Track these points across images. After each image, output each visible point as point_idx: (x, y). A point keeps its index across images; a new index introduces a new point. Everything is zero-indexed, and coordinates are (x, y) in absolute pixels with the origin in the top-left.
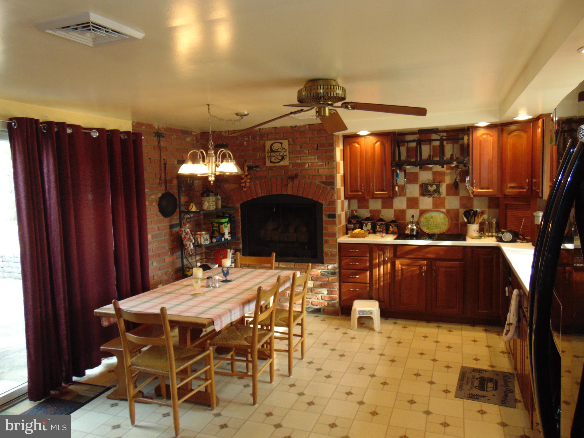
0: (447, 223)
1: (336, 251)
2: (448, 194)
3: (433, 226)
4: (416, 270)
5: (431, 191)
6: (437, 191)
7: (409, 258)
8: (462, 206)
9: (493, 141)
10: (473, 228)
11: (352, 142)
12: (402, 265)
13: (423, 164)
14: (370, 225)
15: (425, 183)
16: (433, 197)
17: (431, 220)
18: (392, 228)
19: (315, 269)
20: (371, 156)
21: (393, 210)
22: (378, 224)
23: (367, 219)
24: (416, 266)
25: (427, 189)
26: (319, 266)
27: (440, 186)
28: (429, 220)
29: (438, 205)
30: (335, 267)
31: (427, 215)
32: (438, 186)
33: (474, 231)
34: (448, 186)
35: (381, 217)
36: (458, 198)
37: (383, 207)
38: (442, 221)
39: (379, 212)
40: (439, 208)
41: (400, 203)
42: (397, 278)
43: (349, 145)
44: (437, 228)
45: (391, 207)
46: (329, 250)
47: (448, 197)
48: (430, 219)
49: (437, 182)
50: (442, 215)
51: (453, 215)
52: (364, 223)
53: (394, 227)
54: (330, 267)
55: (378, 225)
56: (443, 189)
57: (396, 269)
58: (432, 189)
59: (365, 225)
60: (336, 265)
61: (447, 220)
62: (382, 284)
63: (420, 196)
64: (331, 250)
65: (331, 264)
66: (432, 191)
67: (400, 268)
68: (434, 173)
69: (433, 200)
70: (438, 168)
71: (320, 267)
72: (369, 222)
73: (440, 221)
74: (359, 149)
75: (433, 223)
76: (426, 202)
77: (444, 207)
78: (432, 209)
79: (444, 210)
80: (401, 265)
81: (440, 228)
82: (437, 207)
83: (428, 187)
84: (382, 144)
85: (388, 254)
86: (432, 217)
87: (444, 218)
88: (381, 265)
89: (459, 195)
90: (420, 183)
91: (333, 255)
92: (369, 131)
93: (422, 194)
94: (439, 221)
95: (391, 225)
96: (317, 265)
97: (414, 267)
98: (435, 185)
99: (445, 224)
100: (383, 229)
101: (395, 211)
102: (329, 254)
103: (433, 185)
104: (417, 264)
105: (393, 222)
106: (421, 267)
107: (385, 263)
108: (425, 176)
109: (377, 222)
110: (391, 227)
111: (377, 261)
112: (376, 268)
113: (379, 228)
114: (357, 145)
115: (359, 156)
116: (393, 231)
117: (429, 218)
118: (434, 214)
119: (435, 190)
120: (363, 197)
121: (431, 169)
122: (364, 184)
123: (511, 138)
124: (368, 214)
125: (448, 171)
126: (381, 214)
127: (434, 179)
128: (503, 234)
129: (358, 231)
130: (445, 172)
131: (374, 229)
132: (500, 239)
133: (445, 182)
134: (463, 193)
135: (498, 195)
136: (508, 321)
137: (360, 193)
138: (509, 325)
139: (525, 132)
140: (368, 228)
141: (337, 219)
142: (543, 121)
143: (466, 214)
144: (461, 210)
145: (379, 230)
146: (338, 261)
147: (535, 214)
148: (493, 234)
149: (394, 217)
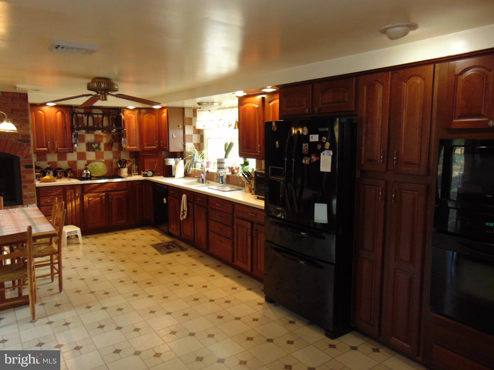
0: (105, 168)
1: (34, 193)
2: (105, 150)
3: (97, 171)
4: (98, 200)
6: (98, 148)
7: (94, 192)
8: (115, 158)
9: (135, 118)
10: (124, 171)
11: (36, 110)
12: (89, 197)
13: (90, 130)
15: (90, 142)
16: (96, 152)
18: (70, 174)
20: (54, 121)
21: (67, 161)
22: (59, 172)
23: (48, 169)
25: (92, 146)
27: (100, 144)
28: (94, 168)
29: (99, 157)
31: (92, 164)
32: (99, 145)
33: (126, 172)
34: (105, 144)
35: (60, 167)
36: (112, 152)
37: (59, 159)
38: (103, 167)
39: (55, 163)
40: (100, 159)
41: (72, 157)
42: (85, 208)
43: (34, 112)
44: (99, 172)
45: (65, 159)
46: (28, 193)
47: (105, 152)
48: (94, 167)
49: (98, 141)
50: (102, 164)
51: (109, 163)
52: (47, 172)
53: (71, 174)
55: (58, 173)
56: (102, 146)
57: (85, 201)
58: (95, 146)
59: (47, 173)
60: (35, 205)
61: (105, 166)
62: (74, 213)
63: (86, 151)
64: (30, 193)
65: (30, 204)
66: (95, 147)
67: (87, 200)
68: (96, 136)
69: (96, 154)
70: (99, 132)
72: (51, 171)
74: (43, 116)
75: (97, 169)
76: (91, 156)
77: (103, 159)
78: (95, 160)
80: (88, 198)
81: (101, 172)
82: (99, 159)
83: (92, 145)
84: (63, 113)
85: (78, 192)
86: (95, 165)
88: (73, 200)
89: (112, 150)
90: (86, 142)
91: (32, 197)
93: (88, 150)
94: (100, 167)
95: (68, 172)
96: (18, 207)
97: (97, 198)
98: (97, 143)
99: (104, 170)
100: (62, 175)
101: (69, 162)
102: (28, 196)
103: (95, 144)
104: (99, 196)
105: (69, 170)
106: (101, 197)
107: (76, 197)
108: (90, 138)
109: (57, 171)
110: (69, 173)
111: (70, 197)
112: (69, 202)
113: (59, 175)
114: (41, 112)
115: (43, 120)
116: (70, 176)
117: (94, 166)
118: (97, 163)
120: (48, 152)
121: (93, 133)
122: (49, 142)
123: (146, 117)
124: (49, 165)
125: (105, 135)
126: (58, 165)
127: (95, 140)
128: (147, 172)
129: (48, 178)
130: (102, 135)
131: (55, 175)
132: (146, 175)
133: (103, 142)
134: (115, 149)
135: (139, 150)
136: (182, 210)
137: (46, 149)
138: (183, 212)
139: (154, 114)
140: (50, 175)
141: (34, 169)
142: (167, 110)
143: (120, 162)
144: (114, 160)
145: (59, 176)
146: (36, 201)
147: (165, 160)
148: (137, 173)
149: (69, 166)
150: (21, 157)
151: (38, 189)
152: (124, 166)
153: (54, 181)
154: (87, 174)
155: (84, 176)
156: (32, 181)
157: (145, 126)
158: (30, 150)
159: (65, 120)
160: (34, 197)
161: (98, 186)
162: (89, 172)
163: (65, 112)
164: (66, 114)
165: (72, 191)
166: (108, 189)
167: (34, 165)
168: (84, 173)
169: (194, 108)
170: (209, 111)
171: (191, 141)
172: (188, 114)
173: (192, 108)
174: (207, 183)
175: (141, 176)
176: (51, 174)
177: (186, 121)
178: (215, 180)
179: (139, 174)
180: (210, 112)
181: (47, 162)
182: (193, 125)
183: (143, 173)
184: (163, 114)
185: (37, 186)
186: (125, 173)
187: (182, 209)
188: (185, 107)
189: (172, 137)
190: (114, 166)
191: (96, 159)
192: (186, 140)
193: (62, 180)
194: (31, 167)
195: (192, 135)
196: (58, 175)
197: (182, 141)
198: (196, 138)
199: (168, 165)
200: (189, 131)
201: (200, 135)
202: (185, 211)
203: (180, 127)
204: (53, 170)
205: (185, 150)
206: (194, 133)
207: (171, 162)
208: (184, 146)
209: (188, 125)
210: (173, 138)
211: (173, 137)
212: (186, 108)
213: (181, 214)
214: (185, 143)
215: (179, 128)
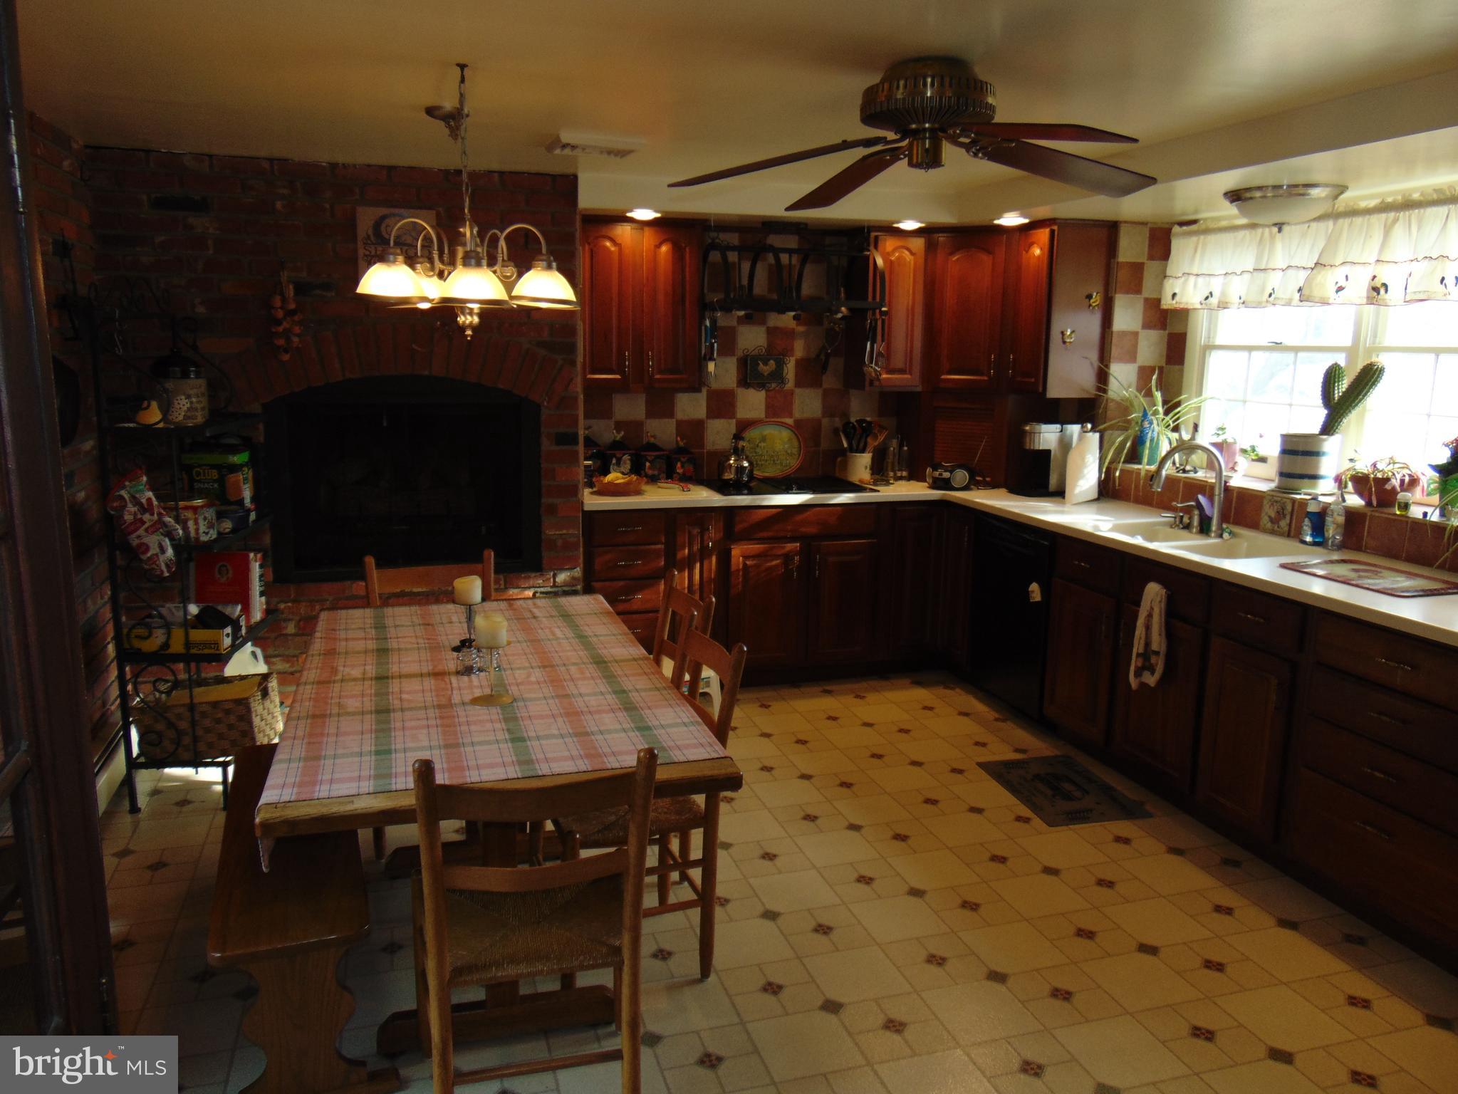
0: (795, 451)
1: (575, 532)
2: (798, 384)
3: (766, 461)
4: (776, 566)
5: (764, 376)
6: (778, 376)
7: (759, 539)
8: (828, 411)
9: (915, 264)
10: (861, 465)
11: (597, 238)
12: (746, 557)
13: (756, 310)
14: (628, 462)
15: (753, 353)
16: (767, 391)
17: (762, 444)
18: (682, 467)
19: (518, 587)
20: (648, 279)
21: (674, 420)
22: (649, 458)
23: (617, 446)
24: (777, 557)
25: (757, 369)
26: (529, 577)
27: (784, 363)
28: (758, 446)
29: (776, 409)
30: (573, 578)
31: (752, 434)
32: (780, 364)
33: (866, 467)
34: (798, 363)
35: (652, 440)
36: (820, 391)
37: (650, 414)
38: (786, 447)
39: (638, 425)
40: (779, 417)
41: (691, 406)
42: (734, 591)
43: (589, 244)
44: (774, 463)
45: (671, 414)
46: (557, 533)
47: (798, 391)
48: (760, 442)
49: (776, 352)
50: (786, 434)
51: (806, 431)
52: (614, 456)
53: (686, 465)
54: (562, 577)
55: (647, 460)
56: (790, 369)
57: (733, 568)
58: (765, 369)
59: (614, 461)
60: (578, 572)
61: (796, 443)
63: (738, 386)
64: (564, 532)
65: (562, 569)
66: (766, 374)
67: (741, 566)
68: (772, 332)
69: (767, 397)
70: (785, 319)
71: (531, 582)
72: (624, 454)
73: (781, 447)
74: (616, 257)
75: (767, 452)
76: (752, 403)
77: (790, 415)
78: (765, 420)
79: (790, 421)
80: (743, 557)
81: (781, 464)
82: (775, 415)
83: (758, 365)
84: (677, 250)
85: (714, 533)
86: (764, 439)
87: (790, 440)
88: (695, 563)
89: (821, 386)
90: (740, 353)
91: (568, 546)
92: (656, 211)
93: (744, 382)
94: (779, 446)
95: (679, 460)
96: (525, 578)
97: (772, 560)
98: (775, 360)
99: (791, 455)
100: (660, 470)
101: (680, 424)
102: (560, 543)
103: (769, 360)
104: (780, 552)
105: (680, 451)
106: (787, 557)
107: (704, 554)
108: (752, 338)
109: (645, 453)
110: (679, 465)
111: (687, 551)
112: (682, 569)
113: (650, 468)
114: (608, 244)
115: (615, 275)
116: (684, 474)
117: (758, 441)
118: (769, 431)
119: (772, 372)
120: (622, 387)
121: (763, 322)
122: (629, 354)
123: (955, 264)
124: (618, 432)
125: (801, 329)
126: (648, 432)
127: (771, 345)
128: (951, 472)
129: (617, 479)
130: (794, 329)
131: (637, 469)
132: (944, 484)
133: (793, 356)
134: (830, 381)
135: (919, 389)
136: (1138, 647)
137: (618, 377)
138: (1147, 654)
139: (989, 252)
140: (622, 469)
141: (581, 448)
142: (1052, 232)
143: (849, 429)
144: (825, 421)
145: (650, 472)
146: (581, 561)
147: (1027, 428)
148: (905, 474)
149: (682, 439)
150: (545, 404)
151: (593, 519)
152: (862, 445)
153: (638, 492)
154: (740, 470)
155: (729, 476)
156: (573, 491)
157: (950, 298)
158: (572, 379)
159: (683, 271)
160: (575, 546)
161: (778, 513)
162: (746, 464)
163: (683, 246)
164: (688, 251)
165: (696, 531)
166: (812, 530)
167: (581, 433)
168: (730, 465)
169: (1155, 223)
170: (1275, 229)
171: (1131, 357)
172: (1130, 248)
173: (1149, 226)
174: (1226, 535)
175: (926, 484)
176: (625, 463)
177: (1122, 276)
178: (1265, 521)
179: (916, 475)
180: (1280, 230)
181: (612, 423)
182: (1148, 292)
183: (936, 474)
184: (1027, 252)
185: (586, 508)
186: (863, 469)
187: (1142, 642)
188: (1121, 222)
189: (1061, 340)
190: (825, 444)
191: (766, 417)
192: (1115, 352)
193: (659, 487)
194: (573, 439)
195: (1136, 334)
196: (647, 470)
197: (1094, 356)
198: (1150, 347)
199: (1037, 448)
200: (1127, 317)
201: (1167, 332)
202: (1157, 653)
203: (1092, 301)
204: (630, 450)
205: (1105, 391)
206: (1147, 325)
207: (1048, 436)
208: (1102, 377)
209: (1127, 292)
210: (1064, 342)
211: (1063, 339)
212: (1125, 222)
213: (1134, 663)
214: (1107, 366)
215: (1090, 305)
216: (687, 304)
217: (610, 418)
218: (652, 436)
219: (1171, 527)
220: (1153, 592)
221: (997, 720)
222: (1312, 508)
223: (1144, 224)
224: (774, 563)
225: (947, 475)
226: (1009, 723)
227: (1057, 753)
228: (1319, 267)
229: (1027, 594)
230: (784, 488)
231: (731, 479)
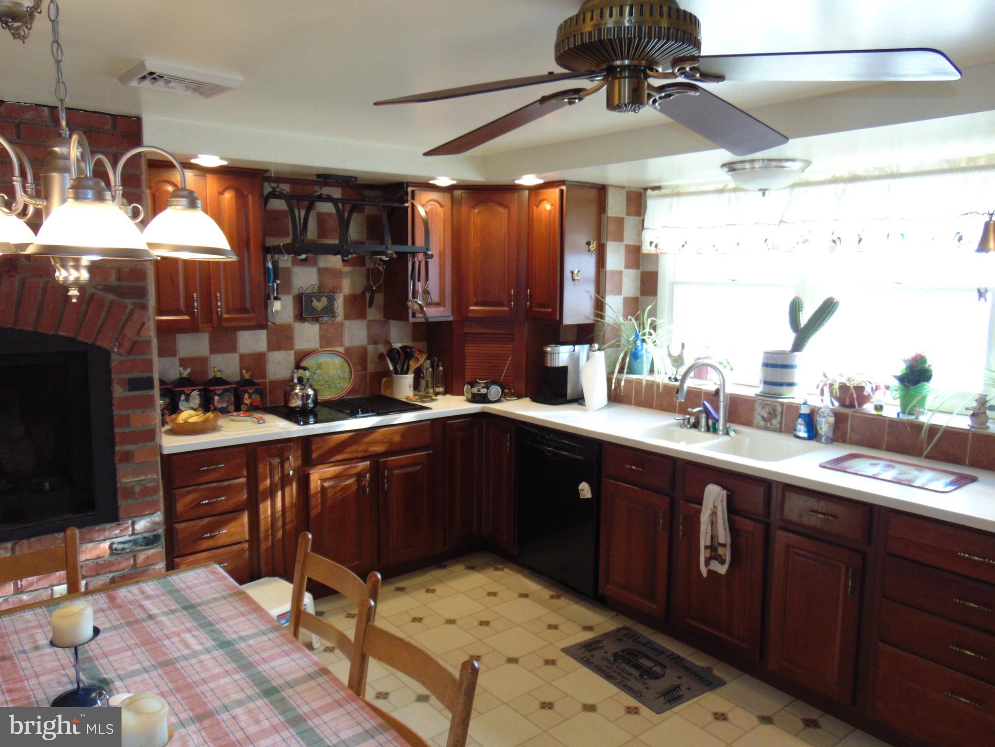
0: (347, 375)
1: (155, 477)
2: (347, 317)
3: (322, 386)
4: (351, 484)
5: (316, 310)
6: (329, 310)
7: (334, 462)
8: (374, 341)
9: (444, 216)
10: (406, 386)
11: (159, 182)
12: (323, 480)
14: (198, 397)
15: (307, 292)
16: (320, 323)
17: (318, 371)
18: (250, 397)
19: (91, 541)
21: (237, 354)
22: (218, 392)
23: (184, 382)
24: (351, 476)
25: (311, 305)
26: (105, 529)
27: (334, 299)
28: (314, 373)
29: (329, 340)
30: (155, 523)
31: (311, 363)
32: (331, 300)
34: (345, 298)
35: (219, 375)
36: (365, 322)
37: (214, 350)
38: (339, 372)
39: (204, 361)
40: (332, 346)
41: (252, 342)
42: (313, 513)
44: (330, 387)
45: (233, 349)
46: (135, 479)
47: (347, 323)
48: (316, 370)
49: (327, 291)
50: (338, 361)
51: (356, 359)
52: (182, 392)
53: (253, 396)
54: (142, 525)
55: (216, 394)
56: (339, 305)
57: (312, 491)
58: (319, 305)
59: (183, 397)
60: (158, 517)
61: (347, 369)
62: (280, 534)
63: (295, 321)
64: (142, 478)
65: (142, 516)
66: (319, 309)
67: (319, 489)
68: (321, 272)
69: (321, 329)
70: (334, 261)
71: (107, 534)
72: (193, 390)
73: (335, 373)
75: (323, 377)
76: (308, 335)
77: (341, 345)
78: (320, 349)
79: (341, 349)
80: (321, 480)
81: (335, 387)
82: (328, 345)
83: (312, 301)
84: (240, 196)
85: (293, 462)
86: (319, 366)
87: (342, 366)
88: (277, 491)
89: (365, 318)
90: (295, 292)
91: (147, 491)
93: (300, 317)
94: (332, 372)
95: (246, 392)
96: (99, 531)
97: (346, 480)
98: (326, 297)
99: (343, 379)
100: (228, 402)
101: (242, 357)
102: (137, 489)
103: (321, 297)
104: (354, 471)
105: (245, 383)
106: (360, 476)
107: (285, 481)
108: (305, 278)
109: (212, 388)
110: (246, 396)
111: (268, 481)
112: (265, 499)
113: (219, 402)
114: (170, 188)
116: (251, 404)
117: (314, 369)
118: (323, 359)
119: (324, 307)
120: (191, 328)
121: (315, 264)
122: (197, 295)
123: (476, 217)
124: (185, 369)
125: (347, 269)
126: (214, 368)
127: (320, 287)
128: (488, 388)
129: (191, 416)
130: (341, 269)
131: (206, 405)
132: (482, 399)
133: (341, 293)
134: (373, 314)
135: (451, 319)
136: (704, 540)
137: (186, 317)
138: (713, 548)
139: (505, 207)
140: (192, 405)
141: (156, 392)
142: (562, 191)
143: (392, 354)
144: (370, 348)
145: (219, 406)
146: (162, 505)
147: (549, 349)
148: (441, 389)
149: (247, 372)
150: (116, 350)
151: (170, 462)
152: (405, 368)
153: (215, 429)
154: (306, 398)
155: (296, 403)
156: (150, 435)
157: (473, 242)
158: (143, 324)
159: (247, 216)
160: (155, 490)
161: (351, 437)
162: (311, 392)
163: (246, 193)
164: (250, 197)
165: (276, 461)
166: (379, 449)
167: (156, 377)
168: (297, 394)
169: (630, 188)
170: (761, 193)
171: (618, 291)
172: (615, 206)
173: (626, 189)
174: (732, 433)
175: (463, 398)
176: (194, 398)
177: (611, 227)
178: (757, 419)
179: (451, 389)
180: (764, 194)
181: (176, 360)
182: (629, 238)
183: (475, 390)
184: (537, 207)
185: (166, 452)
186: (408, 388)
187: (709, 536)
188: (608, 186)
189: (571, 279)
190: (371, 368)
191: (321, 347)
192: (609, 286)
193: (232, 420)
194: (148, 383)
195: (621, 272)
196: (216, 403)
197: (591, 288)
198: (630, 283)
199: (557, 365)
200: (615, 259)
201: (640, 271)
202: (724, 545)
203: (591, 246)
204: (197, 385)
205: (602, 317)
206: (627, 266)
207: (562, 355)
208: (599, 306)
209: (615, 240)
210: (573, 280)
211: (572, 277)
212: (612, 186)
213: (703, 555)
214: (603, 298)
215: (589, 250)
216: (252, 248)
217: (174, 355)
218: (219, 371)
219: (681, 426)
220: (714, 495)
221: (552, 597)
222: (804, 410)
223: (623, 187)
224: (348, 482)
225: (484, 391)
226: (562, 598)
227: (620, 626)
228: (783, 224)
229: (577, 492)
230: (348, 411)
231: (297, 407)
